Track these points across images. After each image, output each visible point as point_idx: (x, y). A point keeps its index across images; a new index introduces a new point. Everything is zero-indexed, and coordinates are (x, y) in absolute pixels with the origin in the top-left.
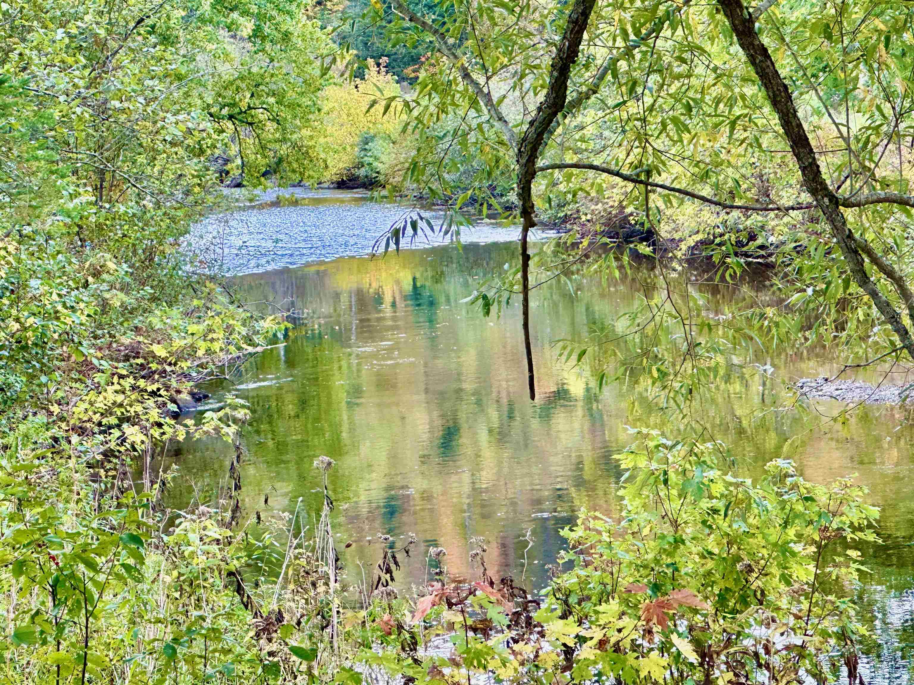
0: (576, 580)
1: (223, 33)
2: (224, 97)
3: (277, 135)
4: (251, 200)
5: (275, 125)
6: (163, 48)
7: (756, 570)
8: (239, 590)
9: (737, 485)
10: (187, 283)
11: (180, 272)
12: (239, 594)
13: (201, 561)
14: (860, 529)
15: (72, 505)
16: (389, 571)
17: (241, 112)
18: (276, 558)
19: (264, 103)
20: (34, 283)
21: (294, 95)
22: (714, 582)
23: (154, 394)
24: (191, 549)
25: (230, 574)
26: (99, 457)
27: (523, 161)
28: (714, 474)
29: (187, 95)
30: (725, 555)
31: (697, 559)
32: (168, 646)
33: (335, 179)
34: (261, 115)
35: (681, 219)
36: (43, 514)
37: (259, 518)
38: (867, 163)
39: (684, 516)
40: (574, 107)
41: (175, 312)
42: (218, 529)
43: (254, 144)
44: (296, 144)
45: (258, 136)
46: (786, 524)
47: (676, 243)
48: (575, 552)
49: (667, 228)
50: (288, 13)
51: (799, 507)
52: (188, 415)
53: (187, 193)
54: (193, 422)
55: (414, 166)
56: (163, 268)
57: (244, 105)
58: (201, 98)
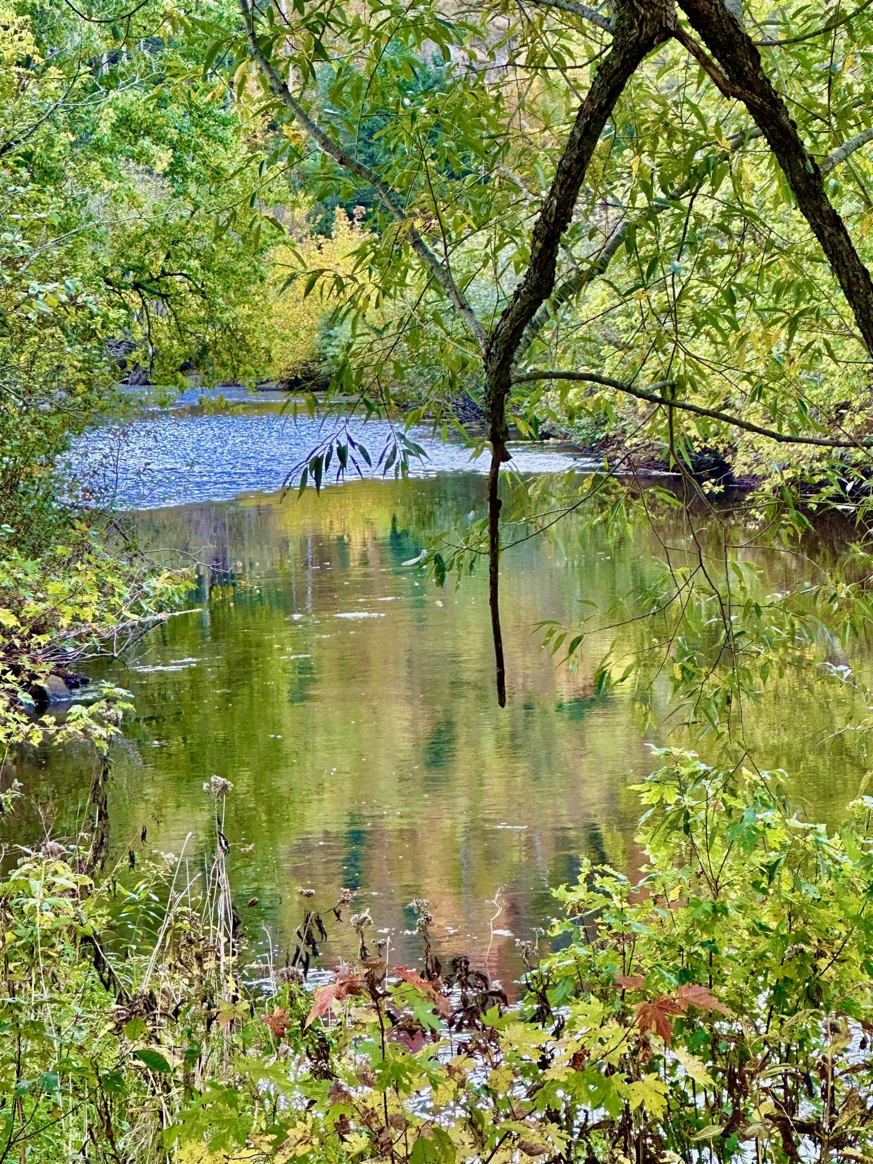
0: (570, 961)
1: (130, 167)
2: (128, 258)
3: (202, 313)
4: (162, 404)
5: (199, 300)
6: (37, 186)
7: (829, 954)
8: (98, 963)
9: (806, 833)
10: (63, 520)
11: (54, 505)
12: (98, 968)
13: (45, 921)
16: (311, 940)
17: (152, 279)
18: (152, 917)
19: (184, 268)
21: (227, 257)
22: (767, 969)
24: (32, 901)
25: (86, 939)
27: (493, 367)
28: (772, 816)
29: (71, 254)
30: (785, 932)
31: (746, 935)
33: (285, 377)
34: (179, 284)
37: (132, 859)
39: (728, 874)
40: (571, 292)
42: (72, 875)
43: (168, 325)
44: (228, 325)
45: (175, 314)
47: (756, 480)
48: (574, 922)
49: (744, 459)
50: (221, 141)
52: (49, 709)
53: (69, 392)
54: (53, 719)
56: (29, 500)
57: (155, 270)
58: (93, 256)
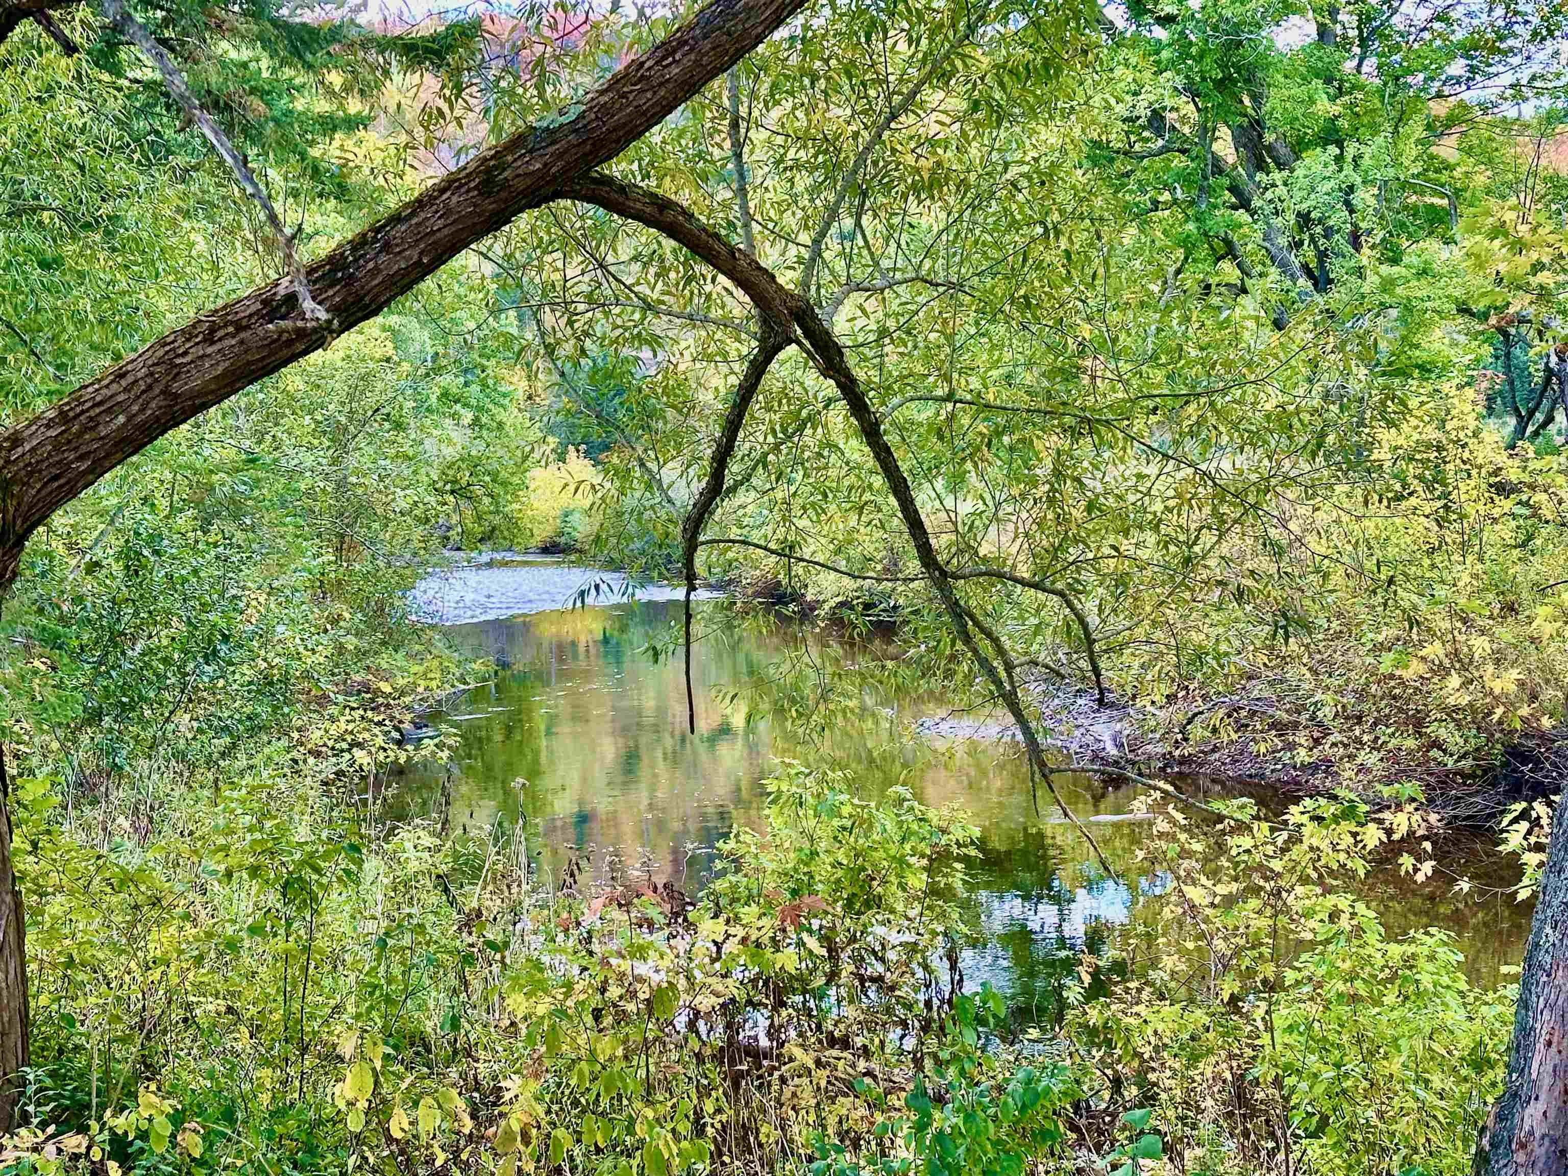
0: (727, 885)
1: (448, 422)
2: (448, 475)
3: (492, 508)
5: (490, 500)
6: (395, 433)
7: (878, 879)
8: (446, 890)
9: (863, 807)
10: (412, 630)
11: (406, 621)
12: (446, 894)
13: (413, 866)
14: (966, 846)
15: (306, 817)
16: (572, 875)
17: (461, 488)
18: (478, 864)
19: (481, 481)
20: (280, 629)
21: (506, 475)
22: (842, 888)
23: (380, 724)
24: (406, 855)
25: (439, 877)
26: (332, 776)
27: (688, 536)
28: (845, 797)
29: (415, 473)
30: (852, 866)
31: (829, 868)
32: (380, 939)
33: (540, 546)
34: (478, 491)
35: (825, 584)
36: (277, 826)
38: (972, 542)
39: (819, 832)
40: (731, 492)
41: (400, 656)
42: (430, 839)
43: (472, 515)
44: (507, 515)
45: (475, 508)
46: (903, 840)
47: (819, 603)
48: (728, 861)
50: (502, 406)
51: (914, 827)
52: (409, 742)
53: (415, 554)
54: (412, 747)
55: (598, 537)
56: (392, 618)
57: (464, 483)
58: (428, 475)
